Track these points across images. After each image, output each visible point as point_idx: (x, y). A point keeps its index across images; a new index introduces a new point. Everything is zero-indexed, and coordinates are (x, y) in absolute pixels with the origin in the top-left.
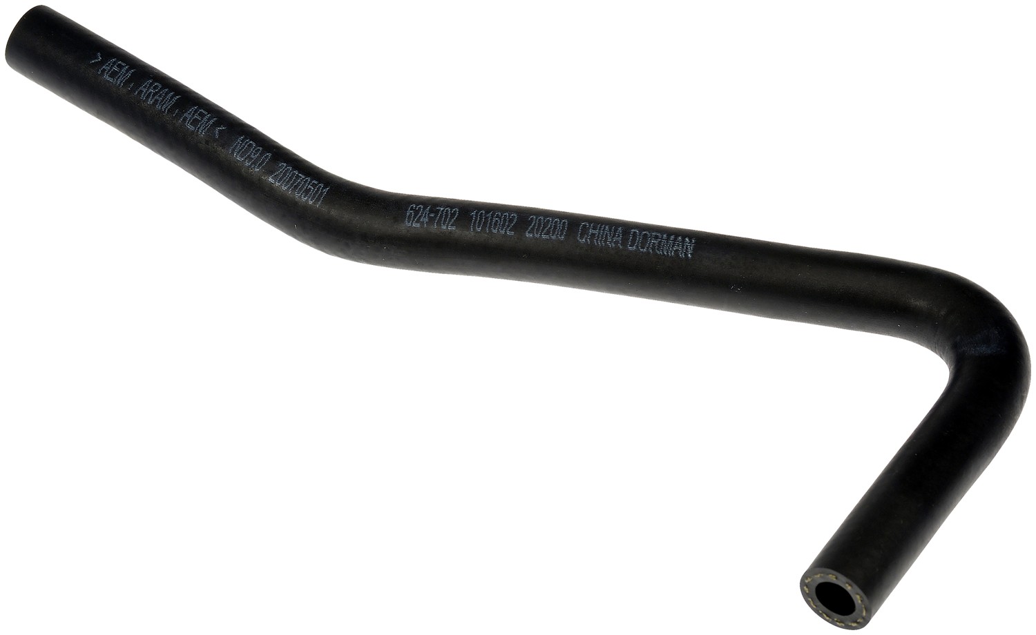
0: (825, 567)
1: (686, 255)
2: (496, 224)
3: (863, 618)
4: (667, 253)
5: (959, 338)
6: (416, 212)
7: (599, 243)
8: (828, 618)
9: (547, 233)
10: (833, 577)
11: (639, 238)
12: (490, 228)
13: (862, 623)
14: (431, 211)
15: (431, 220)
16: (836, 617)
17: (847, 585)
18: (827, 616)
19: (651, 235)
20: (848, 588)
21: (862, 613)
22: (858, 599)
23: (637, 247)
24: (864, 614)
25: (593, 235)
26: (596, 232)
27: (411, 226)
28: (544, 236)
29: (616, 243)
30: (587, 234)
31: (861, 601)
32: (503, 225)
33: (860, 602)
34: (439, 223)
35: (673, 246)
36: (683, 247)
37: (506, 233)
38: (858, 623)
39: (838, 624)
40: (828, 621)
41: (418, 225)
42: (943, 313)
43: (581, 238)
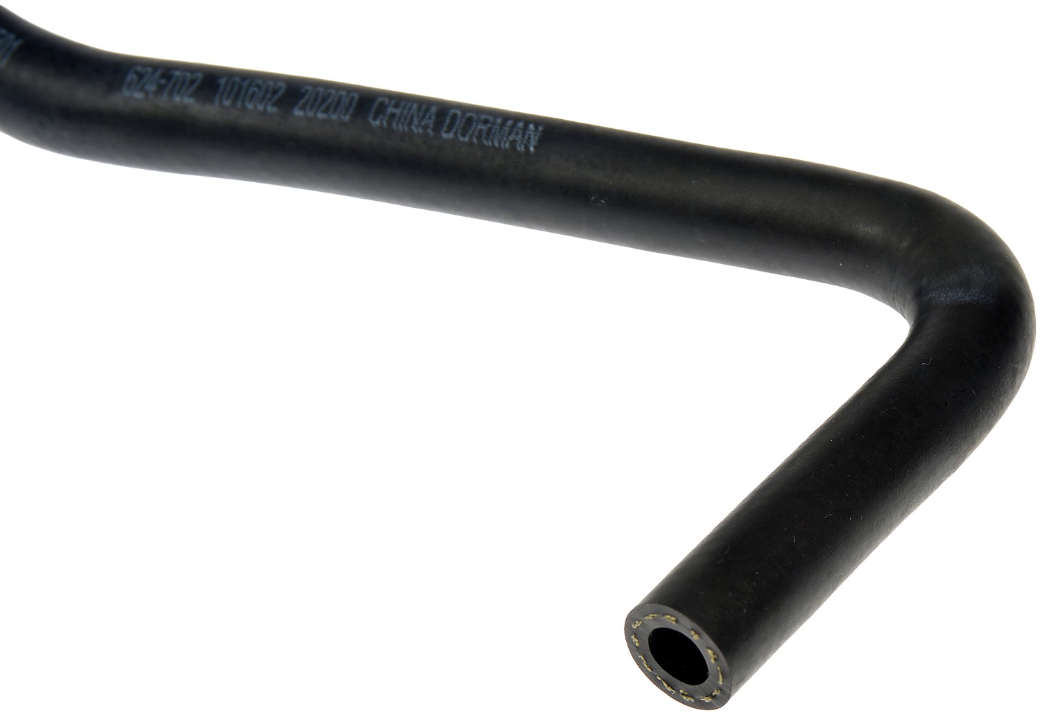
0: (659, 603)
1: (527, 147)
2: (252, 97)
3: (720, 689)
4: (499, 144)
5: (925, 280)
6: (141, 76)
7: (400, 127)
8: (669, 689)
9: (326, 111)
10: (672, 620)
11: (461, 122)
12: (243, 102)
13: (720, 699)
14: (163, 76)
15: (161, 88)
16: (683, 687)
17: (693, 633)
18: (669, 685)
19: (479, 119)
20: (695, 638)
21: (718, 680)
22: (710, 654)
23: (456, 134)
24: (721, 682)
25: (393, 116)
26: (397, 111)
27: (132, 98)
28: (321, 116)
29: (425, 127)
30: (384, 114)
31: (715, 659)
32: (264, 98)
33: (713, 661)
34: (171, 94)
35: (509, 134)
36: (523, 137)
37: (265, 109)
38: (714, 697)
39: (685, 698)
40: (669, 694)
41: (139, 95)
42: (905, 244)
43: (375, 118)
